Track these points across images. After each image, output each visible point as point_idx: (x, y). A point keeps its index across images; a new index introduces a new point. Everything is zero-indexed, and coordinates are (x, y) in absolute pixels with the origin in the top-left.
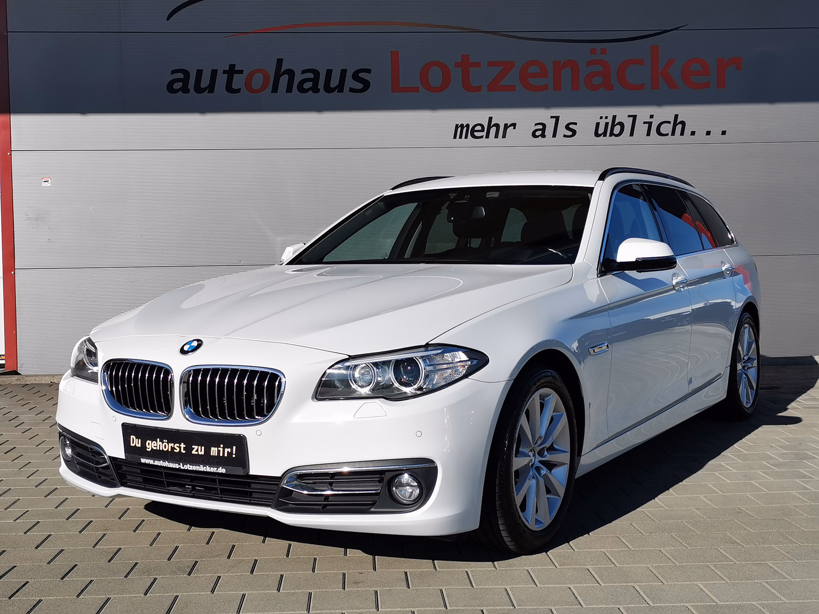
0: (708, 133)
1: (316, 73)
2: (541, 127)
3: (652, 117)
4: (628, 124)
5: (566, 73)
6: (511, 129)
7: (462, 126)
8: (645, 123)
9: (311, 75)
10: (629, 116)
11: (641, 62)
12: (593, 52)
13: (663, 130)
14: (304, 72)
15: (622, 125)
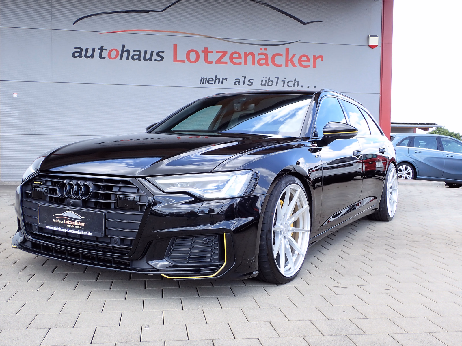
0: (308, 87)
1: (140, 52)
2: (238, 80)
3: (285, 78)
4: (275, 81)
5: (250, 58)
6: (225, 81)
7: (204, 78)
8: (282, 81)
9: (138, 53)
10: (276, 78)
11: (281, 55)
12: (261, 49)
13: (289, 85)
14: (134, 51)
15: (272, 81)
